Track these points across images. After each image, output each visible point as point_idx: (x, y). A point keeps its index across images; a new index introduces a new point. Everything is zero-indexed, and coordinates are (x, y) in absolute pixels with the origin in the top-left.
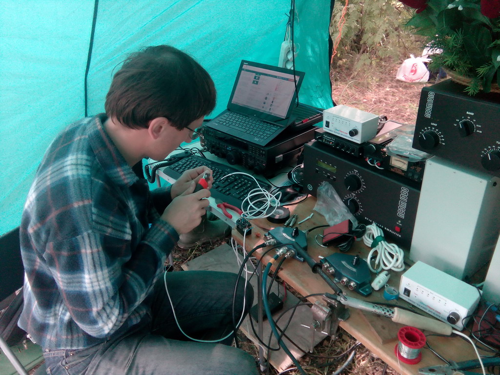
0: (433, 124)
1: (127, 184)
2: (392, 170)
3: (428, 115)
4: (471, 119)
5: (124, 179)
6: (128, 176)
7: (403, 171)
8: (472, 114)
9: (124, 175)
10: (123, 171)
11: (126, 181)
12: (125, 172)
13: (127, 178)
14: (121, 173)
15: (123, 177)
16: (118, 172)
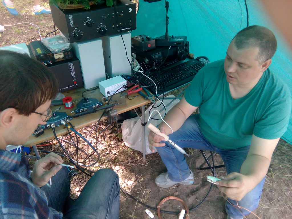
0: (76, 28)
1: (17, 163)
2: (57, 61)
3: (72, 26)
4: (89, 20)
5: (12, 161)
6: (13, 157)
7: (63, 58)
8: (89, 17)
9: (10, 158)
10: (6, 156)
11: (14, 162)
12: (9, 156)
13: (14, 158)
14: (6, 159)
15: (10, 161)
16: (3, 160)
